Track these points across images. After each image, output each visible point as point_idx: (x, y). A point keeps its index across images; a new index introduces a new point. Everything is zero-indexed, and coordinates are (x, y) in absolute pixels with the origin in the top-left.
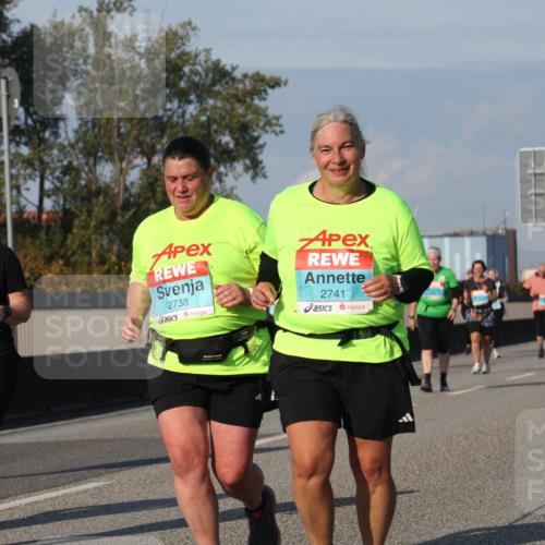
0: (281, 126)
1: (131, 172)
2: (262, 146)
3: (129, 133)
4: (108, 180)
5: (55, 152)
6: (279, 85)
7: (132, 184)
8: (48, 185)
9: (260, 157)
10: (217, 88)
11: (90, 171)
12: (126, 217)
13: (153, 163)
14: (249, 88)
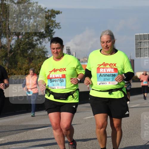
0: (60, 26)
1: (12, 41)
2: (54, 33)
4: (5, 43)
6: (59, 13)
7: (13, 44)
12: (11, 55)
13: (19, 38)
14: (50, 14)
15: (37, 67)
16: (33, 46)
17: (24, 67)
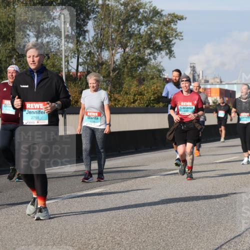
0: (182, 36)
1: (116, 55)
2: (174, 44)
3: (116, 38)
4: (106, 59)
5: (84, 46)
6: (183, 19)
7: (117, 60)
8: (80, 60)
9: (173, 49)
10: (154, 19)
11: (99, 54)
12: (114, 74)
13: (126, 51)
14: (169, 19)
15: (150, 91)
16: (145, 62)
17: (132, 90)
